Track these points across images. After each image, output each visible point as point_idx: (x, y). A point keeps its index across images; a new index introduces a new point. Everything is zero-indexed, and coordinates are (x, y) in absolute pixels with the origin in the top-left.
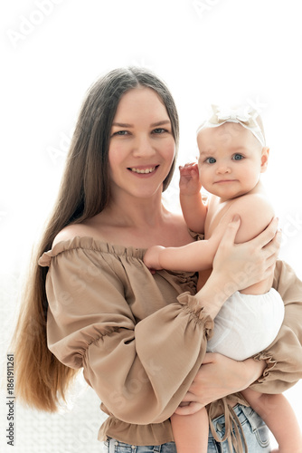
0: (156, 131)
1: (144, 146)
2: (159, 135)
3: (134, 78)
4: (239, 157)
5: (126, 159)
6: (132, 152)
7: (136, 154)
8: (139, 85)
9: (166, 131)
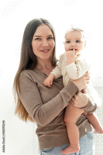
0: (49, 38)
1: (45, 43)
2: (50, 39)
3: (41, 21)
4: (77, 41)
5: (39, 47)
6: (41, 45)
7: (42, 46)
8: (43, 24)
9: (52, 38)
